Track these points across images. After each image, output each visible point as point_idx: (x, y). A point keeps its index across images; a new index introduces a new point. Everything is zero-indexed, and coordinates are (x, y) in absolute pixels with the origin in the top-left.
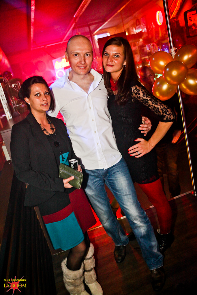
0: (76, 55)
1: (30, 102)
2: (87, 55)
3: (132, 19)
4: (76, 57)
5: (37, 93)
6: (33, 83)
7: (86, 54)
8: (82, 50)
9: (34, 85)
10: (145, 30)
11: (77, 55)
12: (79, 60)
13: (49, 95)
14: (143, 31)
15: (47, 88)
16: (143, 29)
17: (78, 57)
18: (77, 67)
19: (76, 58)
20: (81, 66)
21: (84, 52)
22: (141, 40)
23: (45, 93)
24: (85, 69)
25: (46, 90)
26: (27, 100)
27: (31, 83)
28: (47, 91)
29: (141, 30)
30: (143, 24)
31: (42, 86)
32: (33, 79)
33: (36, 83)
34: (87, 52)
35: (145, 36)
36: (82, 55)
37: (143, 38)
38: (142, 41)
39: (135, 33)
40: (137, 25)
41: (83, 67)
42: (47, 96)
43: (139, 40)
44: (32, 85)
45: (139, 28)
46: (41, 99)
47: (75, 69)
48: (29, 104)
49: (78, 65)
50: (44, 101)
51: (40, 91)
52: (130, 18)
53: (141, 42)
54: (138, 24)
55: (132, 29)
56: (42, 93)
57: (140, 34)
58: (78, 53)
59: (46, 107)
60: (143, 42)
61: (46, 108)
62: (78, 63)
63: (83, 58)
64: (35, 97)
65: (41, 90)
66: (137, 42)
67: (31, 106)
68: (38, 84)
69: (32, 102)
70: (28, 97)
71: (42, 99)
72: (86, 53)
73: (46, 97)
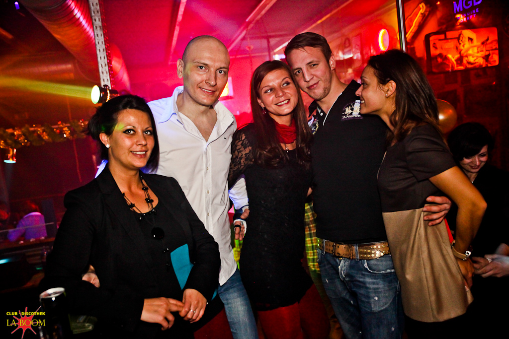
0: (201, 67)
1: (110, 143)
2: (220, 72)
3: (338, 37)
4: (201, 70)
5: (129, 127)
6: (125, 107)
7: (220, 70)
8: (214, 61)
9: (125, 111)
10: (357, 56)
11: (204, 68)
12: (206, 77)
13: (153, 135)
14: (355, 58)
15: (150, 122)
16: (355, 54)
17: (204, 71)
18: (199, 89)
19: (201, 73)
20: (207, 88)
21: (218, 65)
22: (350, 71)
23: (145, 131)
24: (213, 96)
25: (147, 126)
26: (104, 138)
27: (121, 106)
28: (150, 129)
29: (351, 56)
30: (355, 47)
31: (142, 117)
32: (126, 99)
33: (131, 107)
34: (222, 66)
35: (357, 65)
36: (212, 70)
37: (353, 68)
38: (352, 73)
39: (342, 59)
40: (346, 47)
41: (210, 90)
42: (146, 137)
43: (347, 71)
44: (122, 111)
45: (349, 52)
46: (135, 141)
47: (195, 92)
48: (108, 146)
49: (201, 85)
50: (140, 147)
51: (136, 126)
52: (336, 35)
53: (350, 74)
54: (347, 45)
55: (338, 53)
56: (139, 131)
57: (350, 62)
58: (206, 65)
59: (142, 160)
60: (353, 75)
61: (141, 162)
62: (202, 82)
63: (213, 75)
64: (124, 134)
65: (139, 123)
66: (343, 74)
67: (110, 150)
68: (133, 110)
69: (115, 143)
70: (109, 133)
71: (137, 142)
72: (221, 68)
73: (145, 139)
